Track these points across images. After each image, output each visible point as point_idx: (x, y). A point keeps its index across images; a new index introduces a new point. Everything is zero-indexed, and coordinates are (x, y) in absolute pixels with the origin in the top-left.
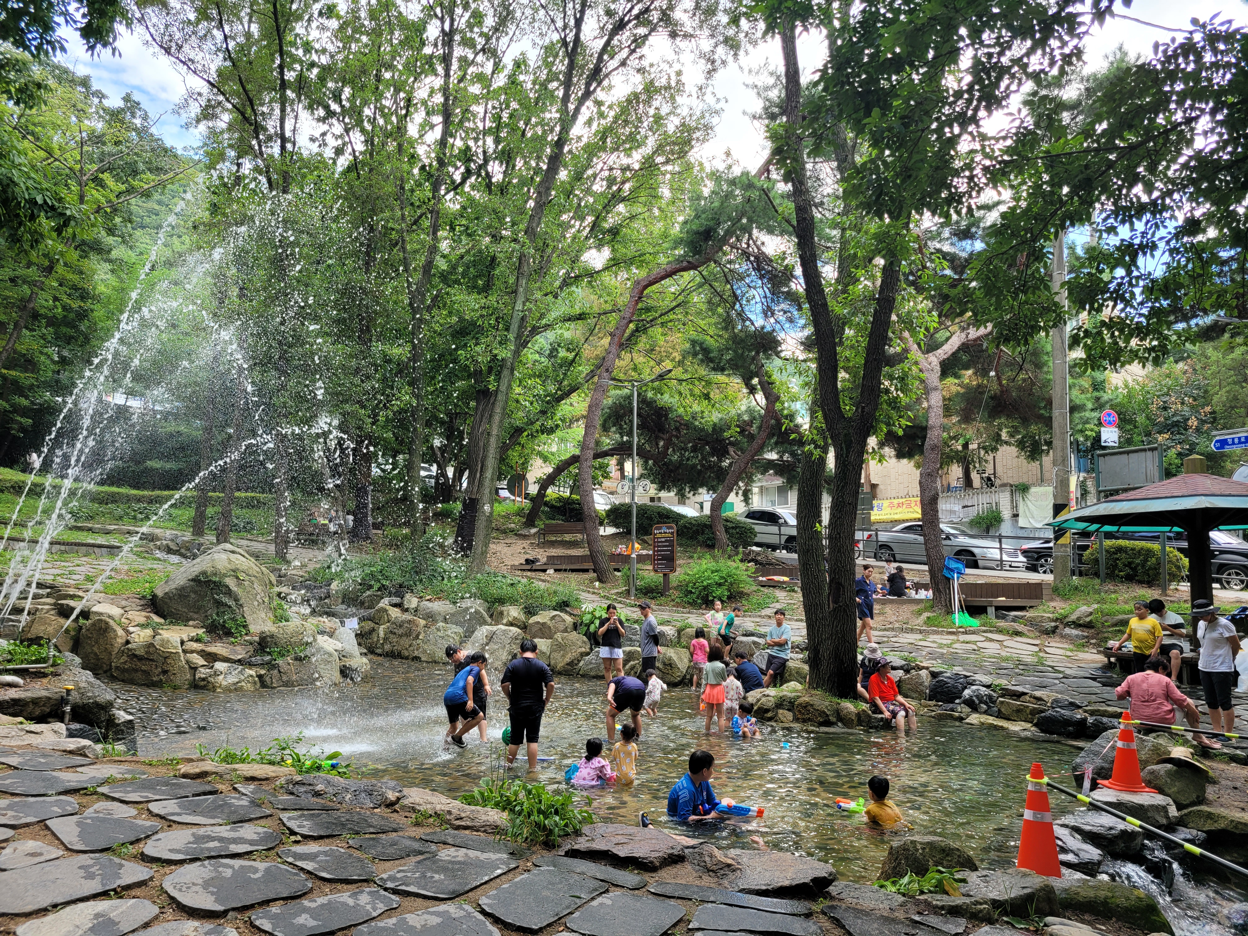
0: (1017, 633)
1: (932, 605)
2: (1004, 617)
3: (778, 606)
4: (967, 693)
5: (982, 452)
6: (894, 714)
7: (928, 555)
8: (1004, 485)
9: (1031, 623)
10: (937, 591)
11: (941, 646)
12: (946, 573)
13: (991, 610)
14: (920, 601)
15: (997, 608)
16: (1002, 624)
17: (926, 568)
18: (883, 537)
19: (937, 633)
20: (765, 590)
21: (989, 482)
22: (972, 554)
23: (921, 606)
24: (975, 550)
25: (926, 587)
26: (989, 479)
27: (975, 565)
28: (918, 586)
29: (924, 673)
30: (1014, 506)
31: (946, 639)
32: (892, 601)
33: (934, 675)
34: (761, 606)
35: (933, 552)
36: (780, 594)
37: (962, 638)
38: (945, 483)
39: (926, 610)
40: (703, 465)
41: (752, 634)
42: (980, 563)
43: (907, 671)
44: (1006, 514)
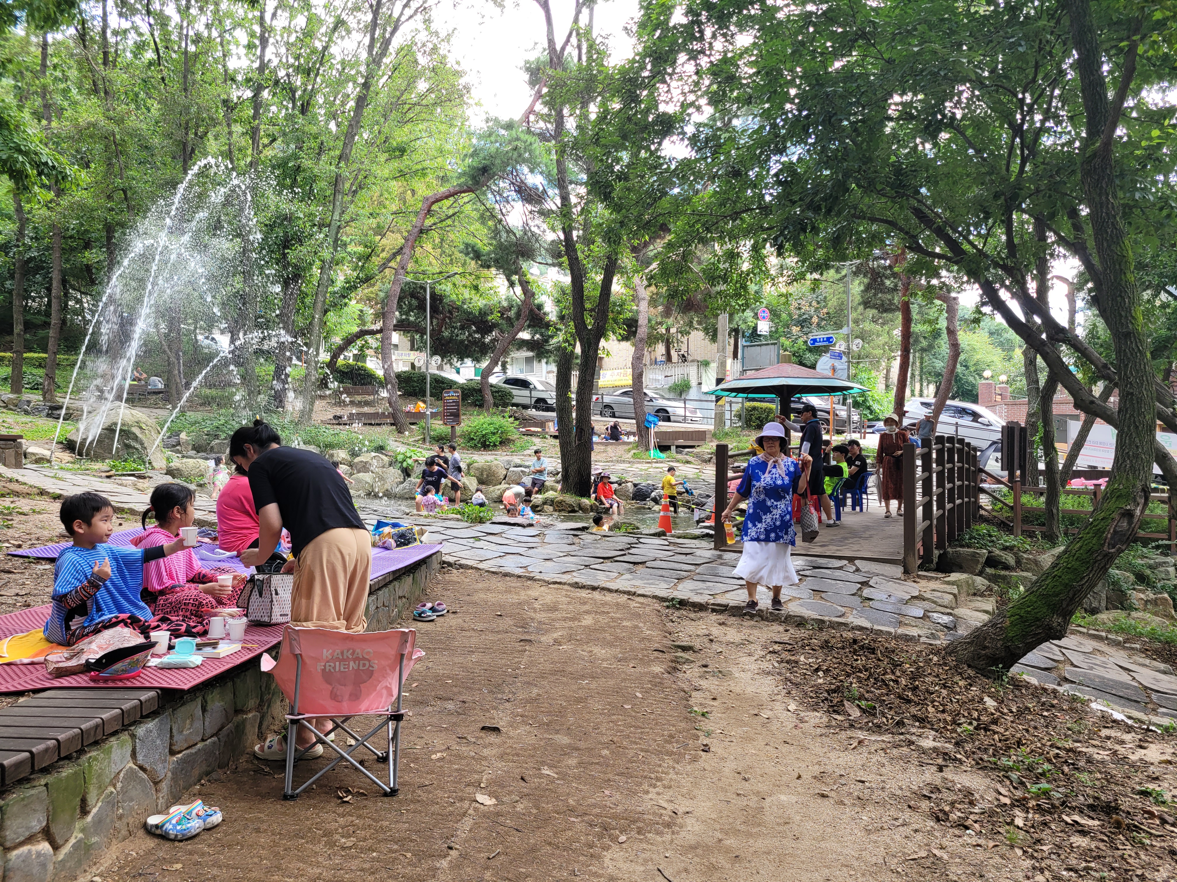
0: (688, 462)
1: (638, 445)
2: (681, 452)
3: (535, 448)
4: (653, 494)
5: (680, 335)
6: (611, 506)
7: (636, 413)
8: (693, 361)
9: (697, 456)
10: (641, 436)
11: (641, 470)
12: (646, 424)
13: (673, 448)
14: (630, 443)
15: (677, 447)
16: (679, 456)
17: (634, 421)
18: (607, 400)
19: (639, 463)
20: (525, 437)
21: (684, 358)
22: (667, 412)
23: (631, 446)
24: (669, 409)
25: (634, 434)
26: (683, 356)
27: (668, 419)
28: (628, 434)
29: (629, 484)
30: (700, 377)
31: (645, 466)
32: (612, 444)
33: (635, 485)
34: (523, 448)
35: (638, 410)
36: (536, 440)
37: (654, 465)
38: (653, 358)
39: (633, 448)
40: (469, 341)
41: (520, 466)
42: (672, 418)
43: (620, 484)
44: (694, 383)
